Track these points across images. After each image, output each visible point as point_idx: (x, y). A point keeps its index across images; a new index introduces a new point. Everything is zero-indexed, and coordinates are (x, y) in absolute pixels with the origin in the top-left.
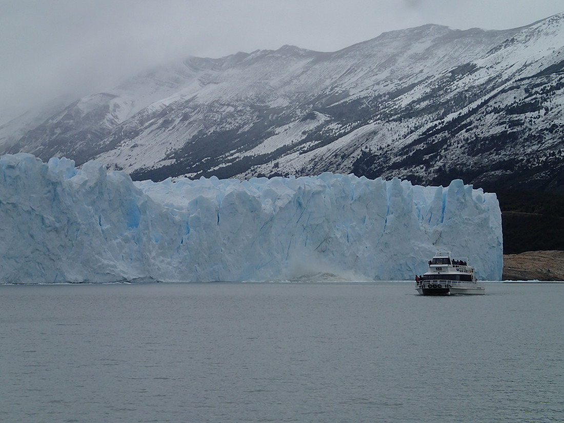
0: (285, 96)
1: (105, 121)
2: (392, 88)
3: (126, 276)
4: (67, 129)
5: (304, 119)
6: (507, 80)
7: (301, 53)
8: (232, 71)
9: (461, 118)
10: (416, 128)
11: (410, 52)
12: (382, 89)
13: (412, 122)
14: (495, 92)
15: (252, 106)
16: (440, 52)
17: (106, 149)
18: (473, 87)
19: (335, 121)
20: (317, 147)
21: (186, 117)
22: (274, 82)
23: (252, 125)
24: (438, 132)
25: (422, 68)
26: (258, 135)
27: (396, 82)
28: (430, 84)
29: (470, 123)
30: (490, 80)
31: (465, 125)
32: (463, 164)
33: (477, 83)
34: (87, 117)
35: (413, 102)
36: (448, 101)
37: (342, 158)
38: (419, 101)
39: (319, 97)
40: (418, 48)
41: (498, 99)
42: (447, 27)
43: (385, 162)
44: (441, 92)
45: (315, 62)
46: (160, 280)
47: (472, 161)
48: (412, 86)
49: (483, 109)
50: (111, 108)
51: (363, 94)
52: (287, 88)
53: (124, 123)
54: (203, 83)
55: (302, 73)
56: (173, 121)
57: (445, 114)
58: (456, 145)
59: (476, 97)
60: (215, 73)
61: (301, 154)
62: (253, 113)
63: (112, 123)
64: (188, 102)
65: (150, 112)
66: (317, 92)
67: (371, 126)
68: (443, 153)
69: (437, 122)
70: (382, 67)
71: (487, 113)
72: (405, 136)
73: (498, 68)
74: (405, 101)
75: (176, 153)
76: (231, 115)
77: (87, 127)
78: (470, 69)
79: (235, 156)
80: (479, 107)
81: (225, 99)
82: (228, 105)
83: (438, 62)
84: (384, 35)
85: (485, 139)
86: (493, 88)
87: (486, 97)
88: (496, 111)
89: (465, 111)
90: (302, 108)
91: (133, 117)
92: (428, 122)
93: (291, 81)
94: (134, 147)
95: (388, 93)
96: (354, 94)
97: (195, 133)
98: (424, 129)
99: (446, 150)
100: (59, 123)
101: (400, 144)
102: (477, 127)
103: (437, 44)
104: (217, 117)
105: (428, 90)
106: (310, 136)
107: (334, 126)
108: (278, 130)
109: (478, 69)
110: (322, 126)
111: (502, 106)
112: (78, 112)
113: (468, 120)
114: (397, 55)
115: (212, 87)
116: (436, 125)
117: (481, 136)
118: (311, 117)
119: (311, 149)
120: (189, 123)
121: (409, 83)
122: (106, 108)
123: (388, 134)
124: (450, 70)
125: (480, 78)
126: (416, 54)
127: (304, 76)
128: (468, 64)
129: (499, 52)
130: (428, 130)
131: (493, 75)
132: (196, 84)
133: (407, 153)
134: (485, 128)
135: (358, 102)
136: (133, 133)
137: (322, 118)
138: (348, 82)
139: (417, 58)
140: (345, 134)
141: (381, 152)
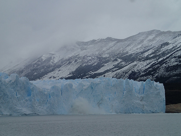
0: (108, 54)
1: (50, 62)
2: (142, 50)
3: (25, 113)
4: (38, 65)
5: (114, 61)
6: (179, 47)
7: (113, 39)
8: (91, 46)
9: (164, 60)
10: (149, 63)
11: (148, 39)
12: (139, 51)
13: (148, 61)
14: (175, 51)
15: (97, 57)
16: (158, 39)
17: (51, 71)
18: (168, 50)
19: (123, 61)
20: (117, 70)
21: (76, 61)
22: (104, 49)
23: (97, 63)
24: (156, 64)
25: (152, 44)
26: (99, 66)
27: (144, 48)
28: (154, 49)
29: (167, 61)
30: (173, 47)
31: (165, 62)
32: (164, 75)
33: (169, 48)
34: (45, 61)
35: (149, 55)
36: (160, 54)
37: (125, 73)
38: (150, 55)
39: (119, 54)
40: (151, 37)
41: (175, 53)
42: (160, 31)
43: (139, 75)
44: (158, 52)
45: (117, 42)
46: (39, 114)
47: (167, 74)
48: (149, 50)
49: (171, 57)
50: (52, 58)
51: (133, 53)
52: (108, 51)
53: (56, 63)
54: (82, 50)
55: (113, 46)
56: (72, 62)
57: (159, 59)
58: (162, 69)
59: (169, 53)
60: (86, 46)
61: (112, 72)
62: (97, 59)
63: (53, 63)
64: (77, 56)
65: (65, 59)
66: (118, 52)
67: (135, 63)
68: (158, 71)
69: (156, 61)
70: (139, 43)
71: (172, 58)
72: (146, 66)
73: (176, 43)
74: (146, 54)
75: (73, 72)
76: (90, 60)
77: (44, 64)
78: (167, 44)
79: (91, 73)
80: (170, 56)
81: (89, 55)
82: (90, 57)
83: (157, 42)
84: (139, 33)
85: (171, 66)
86: (174, 50)
87: (172, 53)
88: (175, 57)
89: (165, 57)
90: (113, 57)
91: (59, 61)
92: (153, 61)
93: (110, 49)
94: (59, 71)
95: (141, 52)
96: (130, 53)
97: (79, 66)
98: (152, 64)
99: (159, 70)
100: (36, 63)
101: (144, 69)
102: (169, 63)
103: (157, 36)
104: (86, 61)
105: (153, 51)
106: (116, 66)
107: (123, 63)
108: (105, 65)
109: (169, 44)
110: (119, 63)
111: (177, 56)
112: (42, 59)
113: (166, 60)
114: (144, 40)
115: (84, 51)
116: (156, 62)
117: (170, 65)
118: (116, 60)
119: (116, 71)
120: (77, 63)
121: (148, 49)
122: (51, 58)
123: (140, 65)
124: (161, 44)
125: (170, 47)
126: (150, 39)
127: (114, 47)
128: (166, 42)
129: (176, 38)
130: (153, 64)
131: (174, 46)
132: (79, 50)
133: (146, 71)
134: (171, 63)
135: (131, 55)
136: (59, 66)
137: (120, 60)
138: (128, 49)
139: (150, 41)
140: (127, 65)
141: (138, 71)
